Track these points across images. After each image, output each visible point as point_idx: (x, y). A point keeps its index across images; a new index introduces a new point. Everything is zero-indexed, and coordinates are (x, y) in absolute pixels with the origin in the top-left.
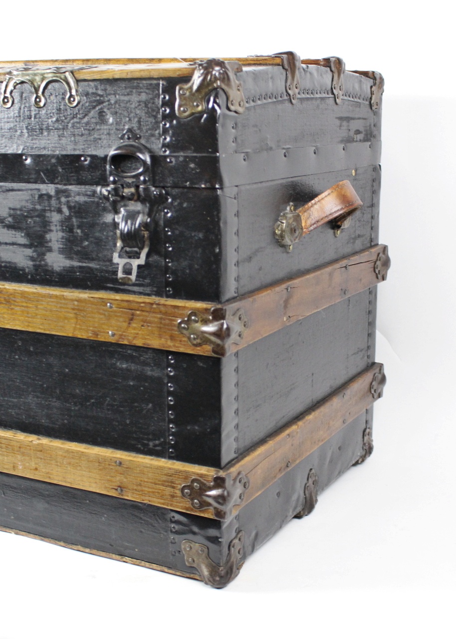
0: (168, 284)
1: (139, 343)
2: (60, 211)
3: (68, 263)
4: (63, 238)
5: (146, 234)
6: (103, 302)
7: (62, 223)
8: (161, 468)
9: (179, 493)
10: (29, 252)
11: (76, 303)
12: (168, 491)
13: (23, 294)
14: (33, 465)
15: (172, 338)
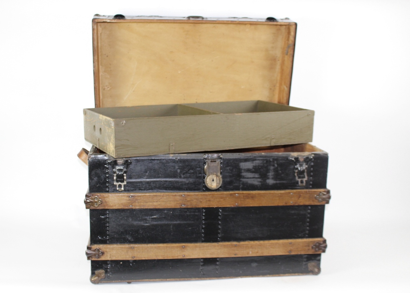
0: (310, 185)
1: (301, 204)
2: (274, 166)
3: (275, 182)
4: (274, 174)
5: (306, 170)
6: (289, 193)
7: (274, 169)
8: (305, 242)
9: (311, 248)
10: (259, 180)
11: (280, 195)
12: (307, 248)
13: (259, 194)
14: (256, 251)
15: (313, 201)
